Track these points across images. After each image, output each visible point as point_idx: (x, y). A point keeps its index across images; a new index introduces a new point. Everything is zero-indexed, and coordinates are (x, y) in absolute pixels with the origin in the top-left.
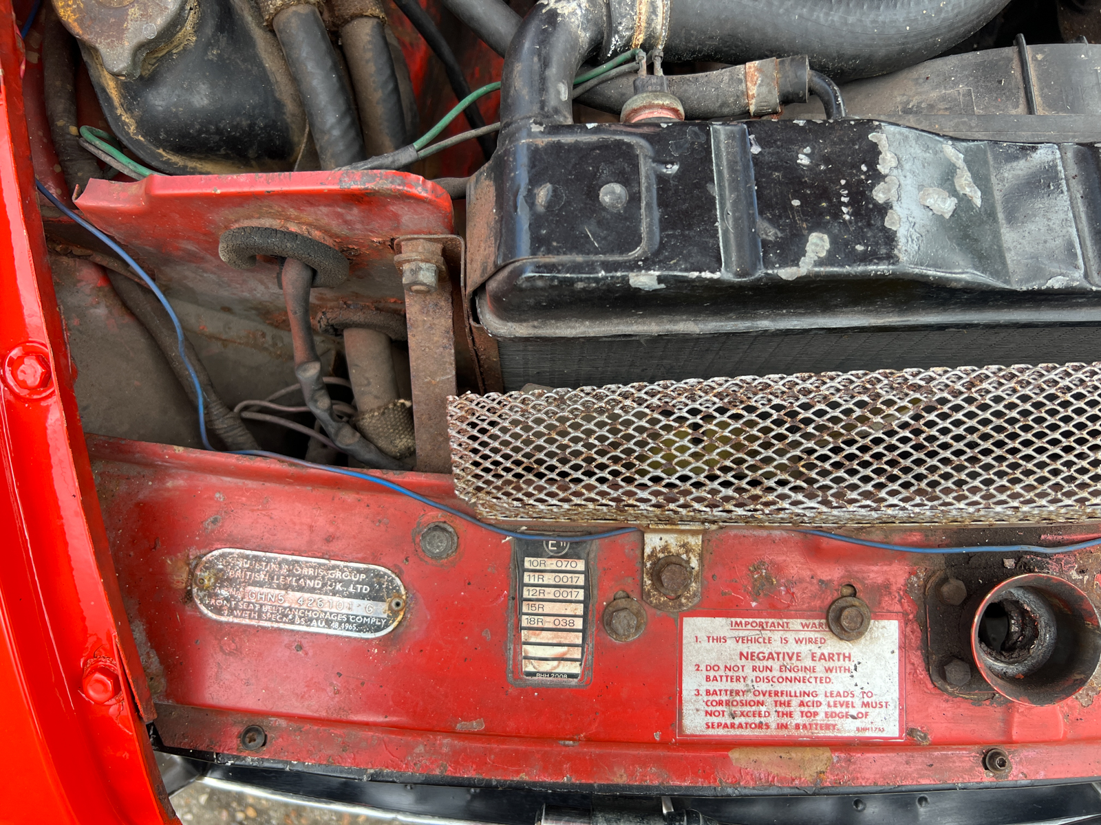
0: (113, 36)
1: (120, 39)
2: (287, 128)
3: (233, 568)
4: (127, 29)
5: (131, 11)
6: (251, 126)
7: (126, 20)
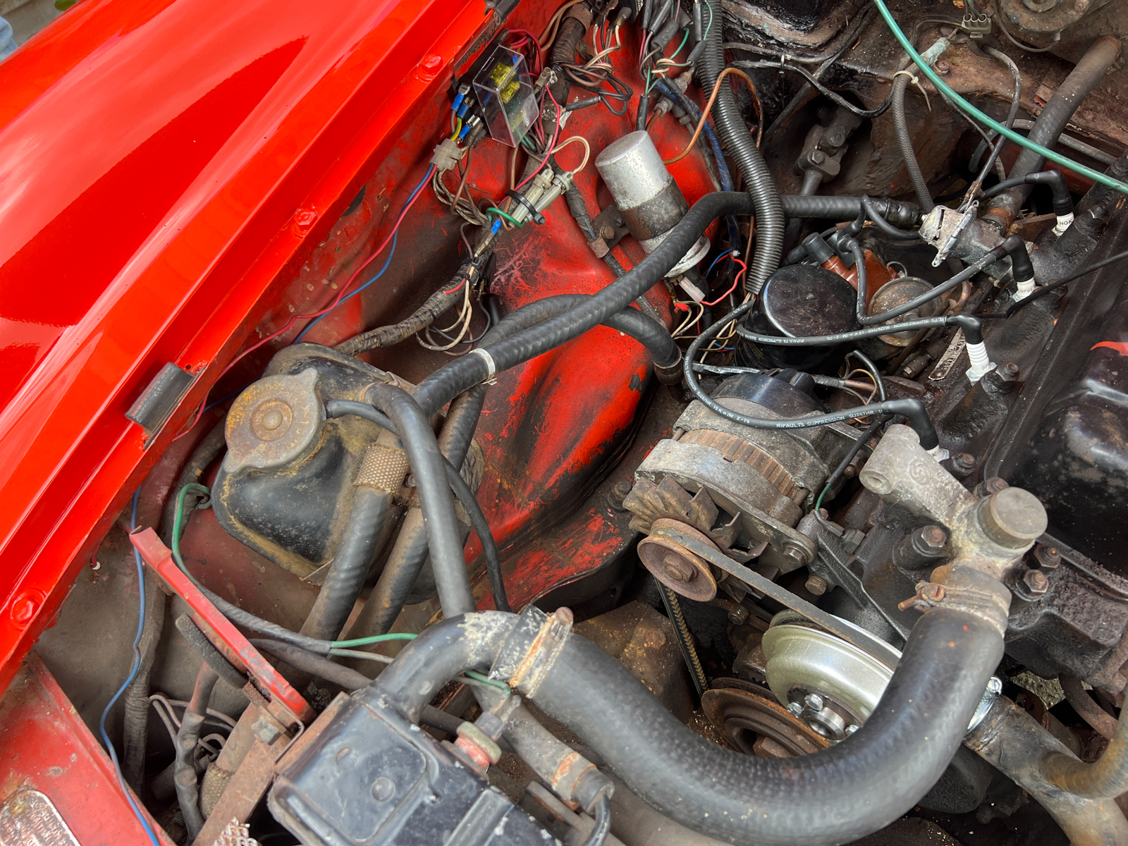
0: (241, 451)
1: (243, 455)
2: (323, 548)
3: (38, 813)
4: (251, 453)
5: (261, 445)
6: (297, 536)
7: (254, 448)
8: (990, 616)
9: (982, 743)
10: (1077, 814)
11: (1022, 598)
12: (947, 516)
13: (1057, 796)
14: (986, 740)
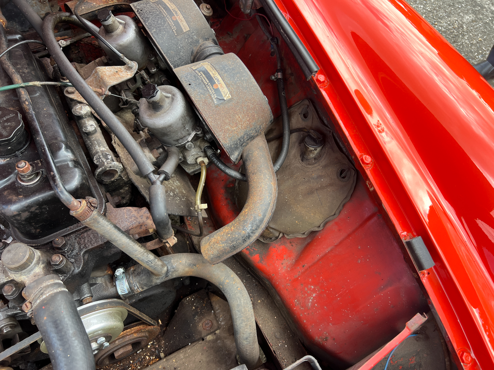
8: (49, 292)
9: (137, 289)
10: (178, 271)
11: (60, 267)
12: (6, 277)
13: (168, 274)
14: (136, 287)
